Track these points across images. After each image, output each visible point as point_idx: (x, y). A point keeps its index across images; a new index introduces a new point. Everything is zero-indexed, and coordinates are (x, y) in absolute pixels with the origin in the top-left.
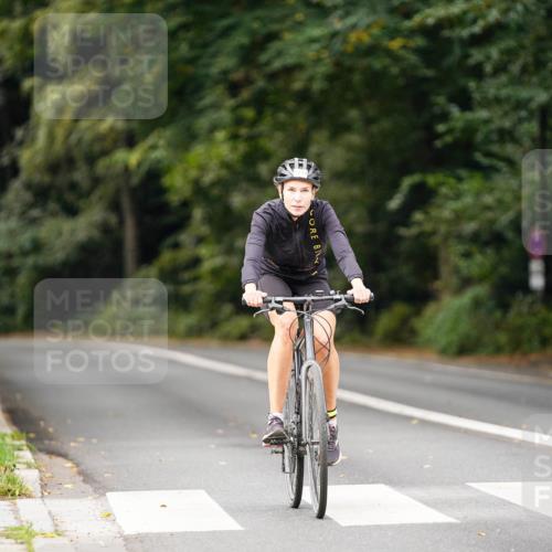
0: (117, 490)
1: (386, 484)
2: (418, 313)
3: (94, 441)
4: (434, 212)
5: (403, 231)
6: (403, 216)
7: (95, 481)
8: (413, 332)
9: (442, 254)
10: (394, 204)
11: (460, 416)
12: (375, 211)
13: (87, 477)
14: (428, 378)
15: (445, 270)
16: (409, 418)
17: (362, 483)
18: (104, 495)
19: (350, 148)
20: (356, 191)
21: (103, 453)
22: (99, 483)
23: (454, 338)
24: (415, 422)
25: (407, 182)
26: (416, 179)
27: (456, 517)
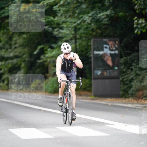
1: (34, 128)
4: (47, 55)
5: (39, 61)
6: (38, 57)
9: (49, 66)
10: (35, 53)
11: (54, 109)
12: (31, 55)
15: (50, 71)
16: (41, 110)
17: (28, 128)
19: (24, 38)
20: (26, 50)
24: (42, 111)
25: (39, 47)
26: (42, 46)
27: (53, 136)
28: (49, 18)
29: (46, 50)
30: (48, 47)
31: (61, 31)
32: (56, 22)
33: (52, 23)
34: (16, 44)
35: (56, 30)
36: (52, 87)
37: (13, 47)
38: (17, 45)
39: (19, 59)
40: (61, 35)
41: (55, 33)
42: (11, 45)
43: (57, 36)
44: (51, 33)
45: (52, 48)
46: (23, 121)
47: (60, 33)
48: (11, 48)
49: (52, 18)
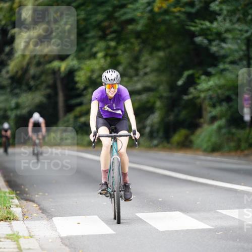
0: (57, 216)
1: (180, 211)
2: (193, 133)
3: (47, 194)
4: (199, 87)
5: (185, 97)
6: (184, 90)
7: (47, 213)
8: (191, 142)
9: (204, 106)
10: (180, 83)
11: (213, 180)
12: (172, 87)
13: (43, 211)
14: (198, 163)
15: (204, 113)
17: (169, 211)
18: (51, 219)
19: (160, 58)
20: (164, 78)
21: (51, 200)
22: (49, 213)
23: (210, 144)
25: (186, 73)
26: (190, 72)
27: (212, 226)
28: (201, 24)
29: (199, 78)
30: (201, 72)
31: (224, 45)
32: (215, 31)
33: (209, 32)
34: (145, 67)
35: (214, 43)
36: (209, 141)
37: (141, 73)
38: (148, 70)
39: (151, 94)
40: (222, 52)
41: (214, 49)
42: (137, 70)
43: (217, 54)
44: (207, 49)
45: (209, 75)
46: (160, 200)
47: (222, 48)
48: (137, 75)
49: (208, 24)
